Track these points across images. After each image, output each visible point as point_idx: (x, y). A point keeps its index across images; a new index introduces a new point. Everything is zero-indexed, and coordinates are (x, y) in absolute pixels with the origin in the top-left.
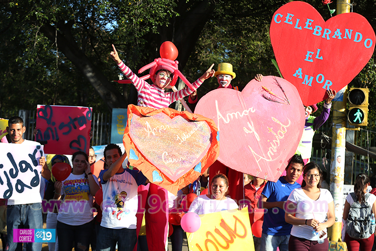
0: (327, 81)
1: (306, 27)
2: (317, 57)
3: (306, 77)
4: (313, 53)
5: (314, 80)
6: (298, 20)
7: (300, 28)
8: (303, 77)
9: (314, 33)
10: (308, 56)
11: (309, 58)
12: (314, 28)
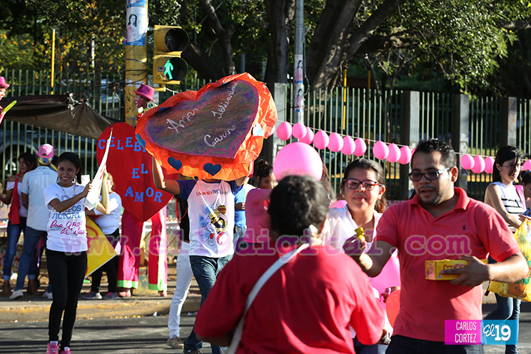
0: (157, 193)
1: (127, 146)
2: (143, 172)
3: (137, 193)
4: (138, 169)
5: (145, 195)
6: (119, 141)
7: (122, 148)
8: (134, 194)
9: (135, 150)
10: (134, 173)
11: (136, 175)
12: (134, 144)
